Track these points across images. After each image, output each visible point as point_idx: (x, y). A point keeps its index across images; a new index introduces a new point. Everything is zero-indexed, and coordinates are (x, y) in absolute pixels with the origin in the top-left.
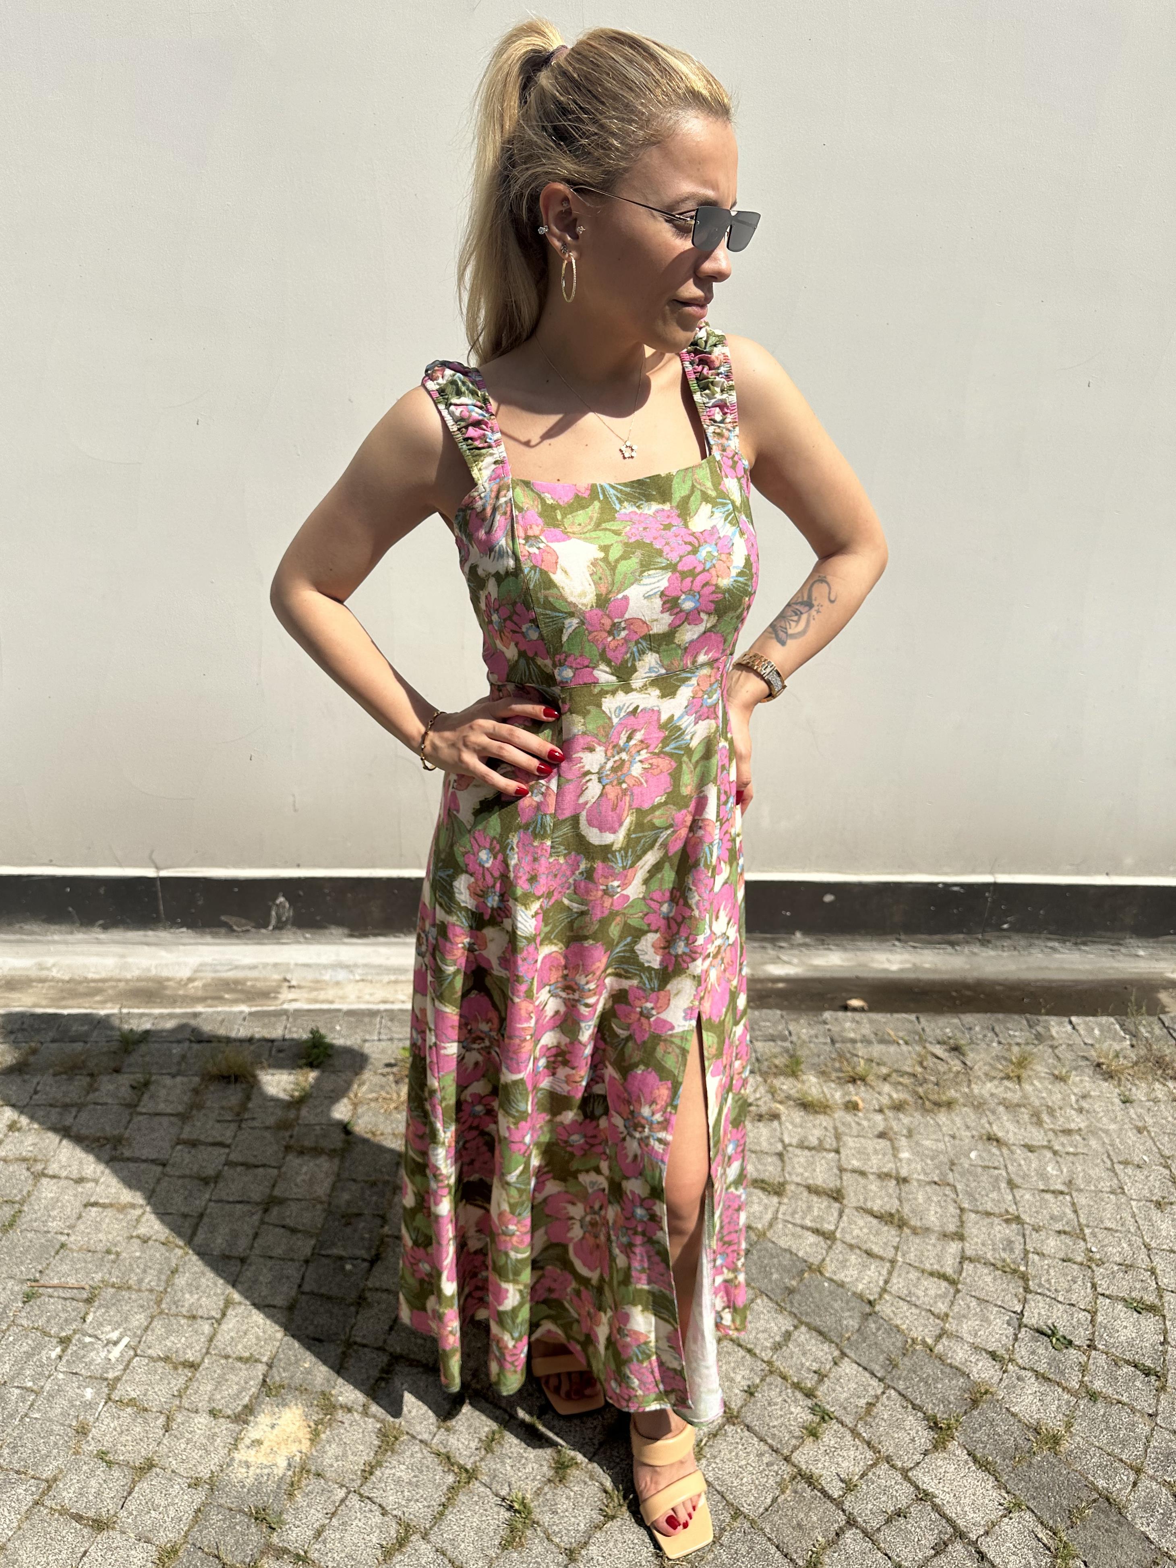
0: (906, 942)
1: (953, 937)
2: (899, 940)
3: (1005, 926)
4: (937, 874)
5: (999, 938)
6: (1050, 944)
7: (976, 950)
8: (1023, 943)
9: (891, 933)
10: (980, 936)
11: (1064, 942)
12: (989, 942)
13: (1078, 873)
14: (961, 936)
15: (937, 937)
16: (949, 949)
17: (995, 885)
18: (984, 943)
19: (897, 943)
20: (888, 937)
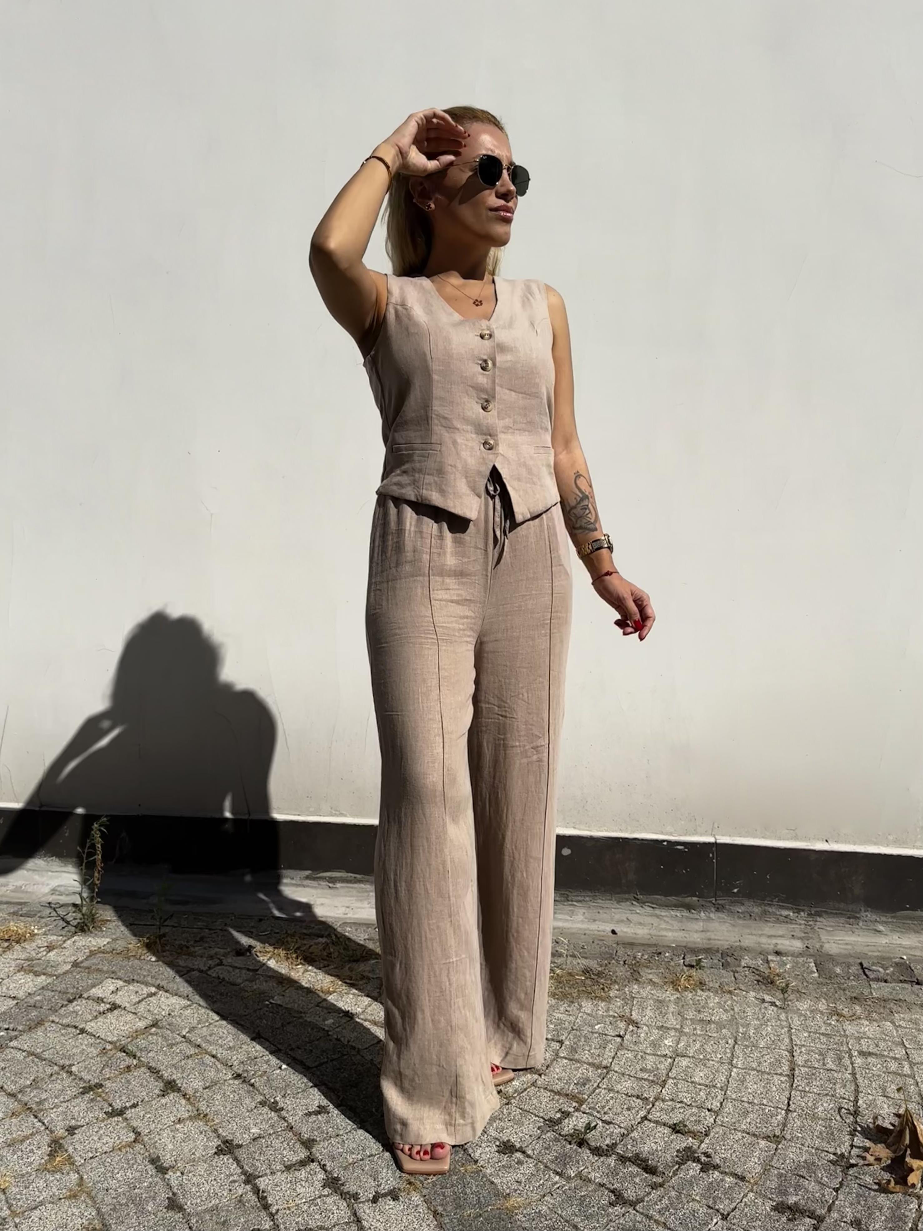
0: (644, 903)
1: (688, 900)
2: (637, 900)
3: (735, 890)
4: (662, 833)
5: (732, 903)
6: (785, 913)
7: (712, 915)
8: (757, 910)
9: (629, 893)
10: (714, 902)
11: (798, 911)
12: (723, 907)
13: (796, 838)
14: (695, 899)
15: (672, 899)
16: (686, 913)
17: (716, 844)
18: (719, 908)
19: (634, 903)
20: (627, 896)
